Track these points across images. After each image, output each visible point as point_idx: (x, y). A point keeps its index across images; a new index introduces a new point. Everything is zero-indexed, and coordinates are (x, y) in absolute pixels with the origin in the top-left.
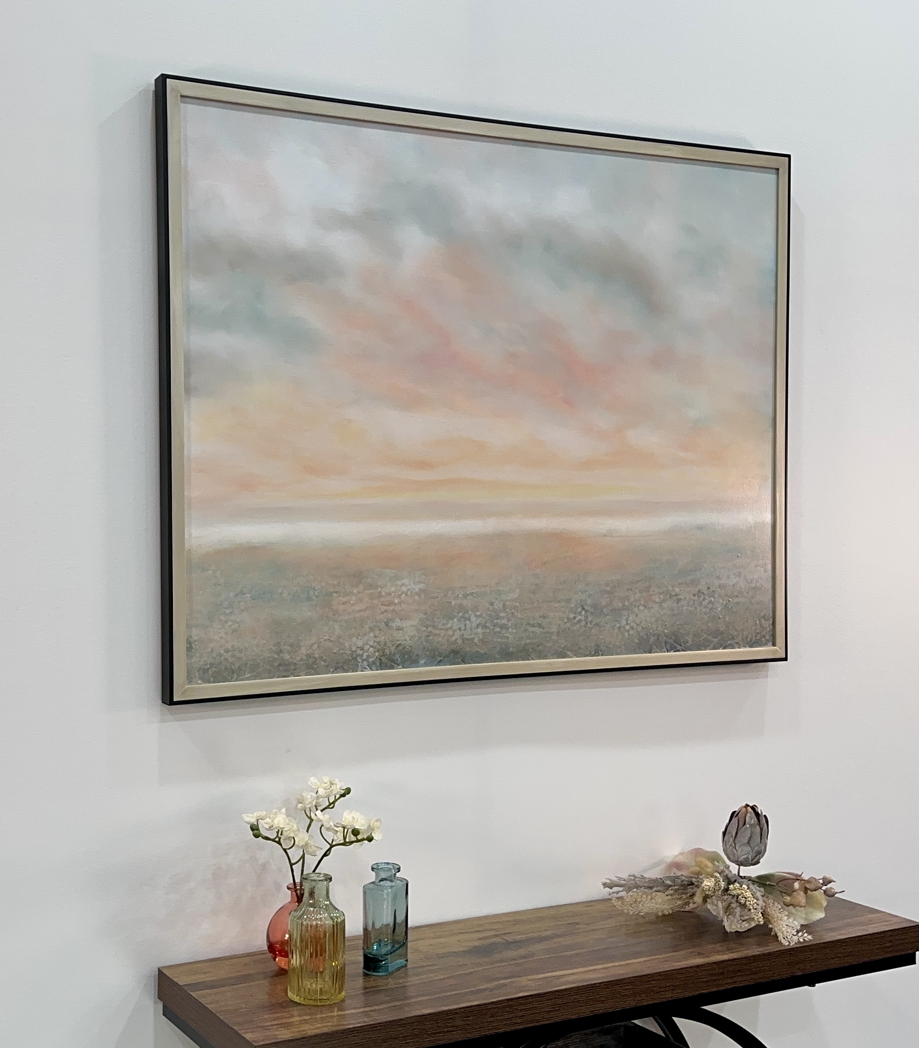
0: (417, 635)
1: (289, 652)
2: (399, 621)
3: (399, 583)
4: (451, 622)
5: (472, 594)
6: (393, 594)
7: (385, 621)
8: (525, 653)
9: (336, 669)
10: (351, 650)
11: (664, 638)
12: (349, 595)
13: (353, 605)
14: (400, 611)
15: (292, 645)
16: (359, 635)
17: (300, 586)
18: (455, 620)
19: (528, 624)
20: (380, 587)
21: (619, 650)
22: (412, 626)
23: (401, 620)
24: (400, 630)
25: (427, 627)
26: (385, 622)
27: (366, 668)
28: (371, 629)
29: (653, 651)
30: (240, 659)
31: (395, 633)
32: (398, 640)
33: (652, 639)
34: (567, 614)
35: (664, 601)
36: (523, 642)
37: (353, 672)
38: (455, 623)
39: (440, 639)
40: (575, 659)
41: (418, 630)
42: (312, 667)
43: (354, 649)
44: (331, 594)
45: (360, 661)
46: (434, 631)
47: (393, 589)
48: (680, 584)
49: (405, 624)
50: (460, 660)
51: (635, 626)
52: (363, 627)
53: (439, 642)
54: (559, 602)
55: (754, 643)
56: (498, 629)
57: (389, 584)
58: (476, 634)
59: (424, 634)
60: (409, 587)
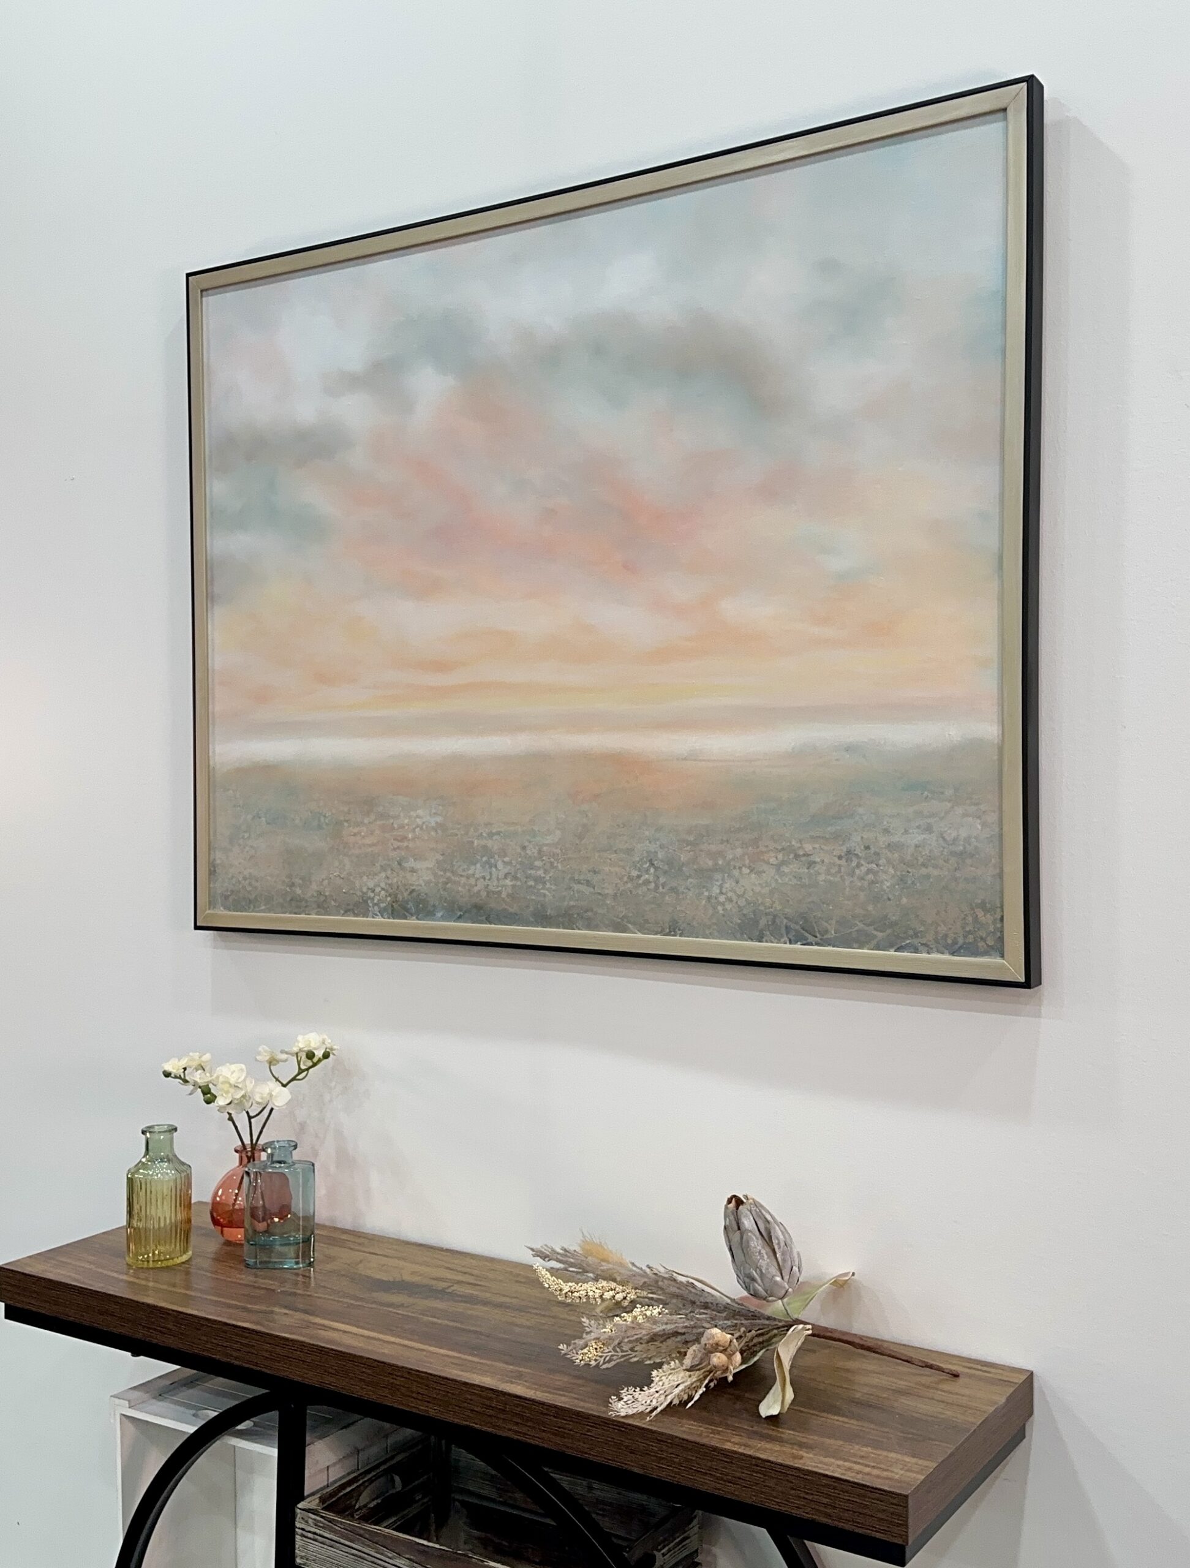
0: (433, 880)
1: (301, 886)
2: (413, 860)
3: (413, 814)
4: (473, 867)
5: (498, 833)
6: (407, 827)
7: (398, 859)
8: (567, 919)
9: (347, 912)
10: (362, 892)
11: (785, 921)
12: (359, 825)
13: (364, 837)
14: (414, 849)
15: (303, 879)
16: (370, 874)
17: (311, 812)
18: (478, 865)
19: (572, 879)
20: (392, 818)
21: (707, 932)
22: (428, 869)
23: (415, 860)
24: (414, 872)
25: (445, 871)
26: (397, 862)
27: (377, 915)
28: (383, 869)
29: (764, 940)
30: (256, 888)
31: (408, 875)
32: (412, 885)
33: (763, 922)
34: (628, 869)
35: (783, 863)
36: (566, 903)
37: (363, 917)
38: (477, 870)
39: (460, 889)
40: (639, 935)
41: (435, 875)
42: (322, 907)
43: (365, 890)
44: (341, 823)
45: (371, 905)
46: (453, 878)
47: (406, 821)
48: (812, 837)
49: (418, 865)
50: (484, 918)
51: (735, 898)
52: (374, 865)
53: (458, 892)
54: (616, 852)
55: (961, 947)
56: (531, 883)
57: (402, 815)
58: (503, 886)
59: (441, 880)
60: (424, 820)
